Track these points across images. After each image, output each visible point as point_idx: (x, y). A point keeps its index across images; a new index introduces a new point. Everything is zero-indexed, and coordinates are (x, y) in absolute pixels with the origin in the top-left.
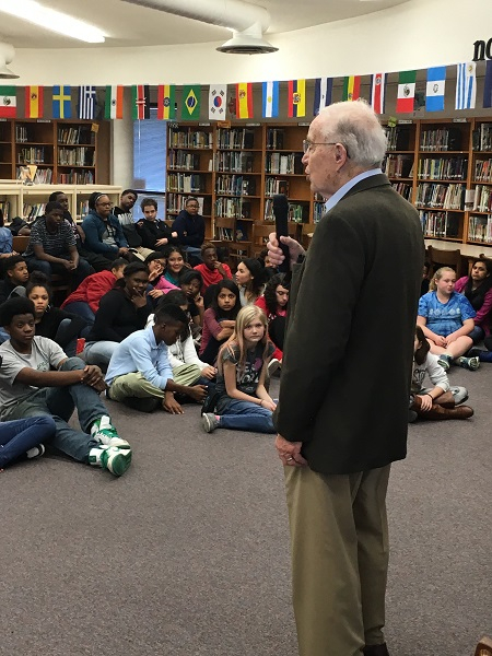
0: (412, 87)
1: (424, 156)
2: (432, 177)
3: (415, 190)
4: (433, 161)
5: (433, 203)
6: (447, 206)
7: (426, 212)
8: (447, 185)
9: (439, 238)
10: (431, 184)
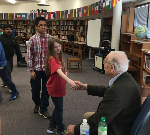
1: (19, 25)
2: (21, 28)
3: (18, 30)
4: (21, 26)
5: (22, 32)
6: (24, 32)
7: (20, 33)
8: (23, 29)
9: (23, 36)
10: (21, 29)
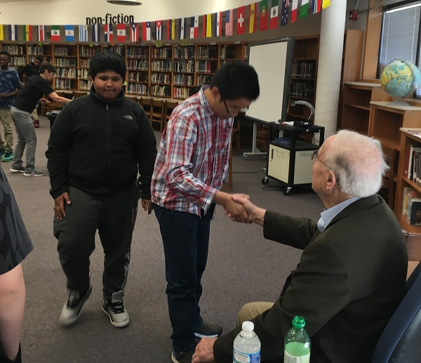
0: (58, 31)
1: (56, 57)
2: (61, 66)
4: (61, 60)
5: (63, 76)
7: (60, 79)
8: (68, 69)
9: (67, 89)
10: (61, 69)
